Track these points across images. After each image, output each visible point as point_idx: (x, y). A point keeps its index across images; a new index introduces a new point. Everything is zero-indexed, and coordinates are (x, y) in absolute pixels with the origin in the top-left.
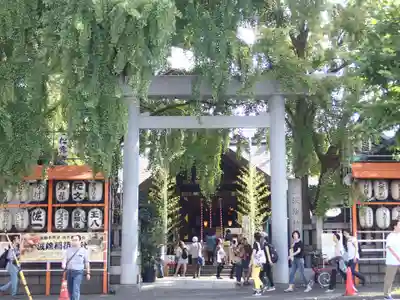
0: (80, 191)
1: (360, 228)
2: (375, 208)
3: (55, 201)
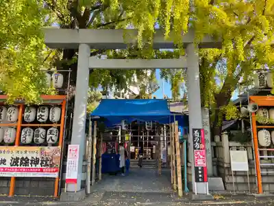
0: (43, 114)
3: (23, 122)
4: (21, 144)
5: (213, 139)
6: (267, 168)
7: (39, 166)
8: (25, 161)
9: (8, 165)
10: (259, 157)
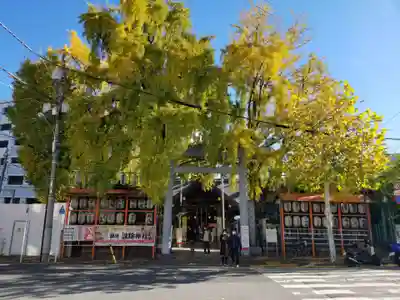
0: (142, 204)
1: (286, 227)
2: (292, 217)
3: (129, 209)
4: (128, 224)
5: (257, 222)
6: (290, 241)
7: (141, 239)
8: (132, 236)
9: (120, 238)
10: (284, 233)
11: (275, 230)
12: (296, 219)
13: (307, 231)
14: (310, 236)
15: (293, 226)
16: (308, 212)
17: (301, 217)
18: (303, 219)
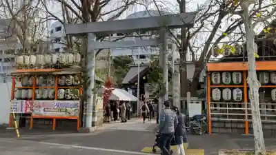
0: (69, 80)
1: (212, 100)
2: (221, 89)
3: (59, 85)
6: (218, 116)
10: (211, 108)
11: (200, 105)
12: (225, 91)
13: (240, 106)
14: (244, 112)
15: (222, 100)
16: (242, 83)
17: (232, 89)
18: (235, 91)
